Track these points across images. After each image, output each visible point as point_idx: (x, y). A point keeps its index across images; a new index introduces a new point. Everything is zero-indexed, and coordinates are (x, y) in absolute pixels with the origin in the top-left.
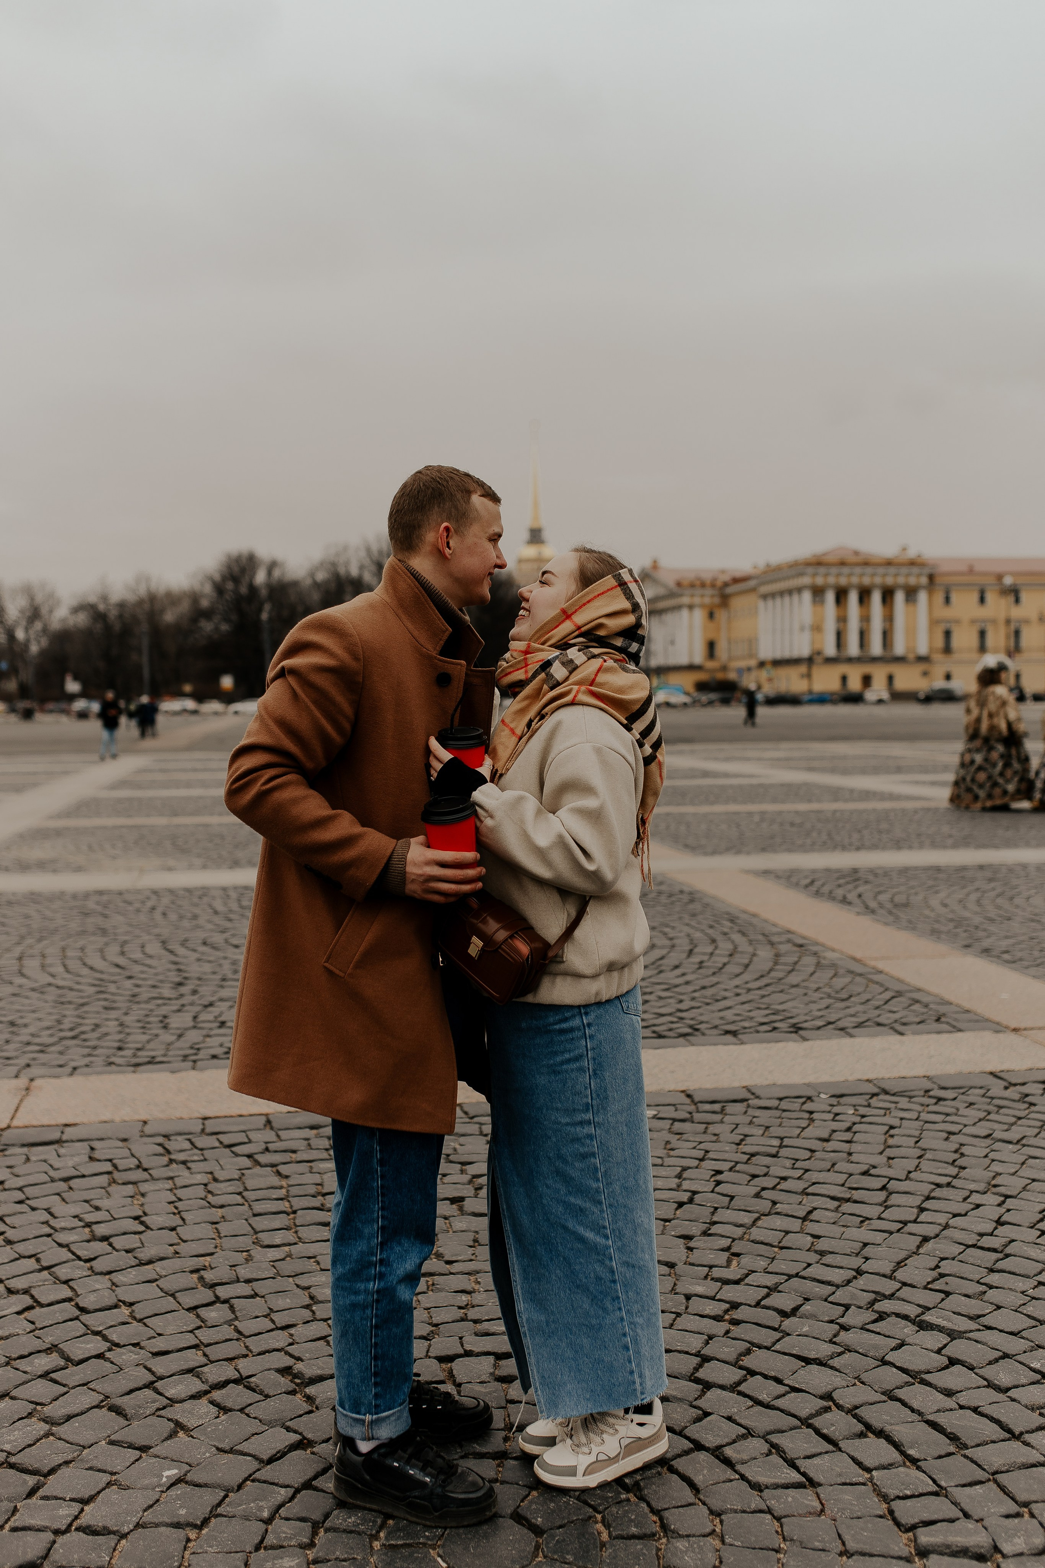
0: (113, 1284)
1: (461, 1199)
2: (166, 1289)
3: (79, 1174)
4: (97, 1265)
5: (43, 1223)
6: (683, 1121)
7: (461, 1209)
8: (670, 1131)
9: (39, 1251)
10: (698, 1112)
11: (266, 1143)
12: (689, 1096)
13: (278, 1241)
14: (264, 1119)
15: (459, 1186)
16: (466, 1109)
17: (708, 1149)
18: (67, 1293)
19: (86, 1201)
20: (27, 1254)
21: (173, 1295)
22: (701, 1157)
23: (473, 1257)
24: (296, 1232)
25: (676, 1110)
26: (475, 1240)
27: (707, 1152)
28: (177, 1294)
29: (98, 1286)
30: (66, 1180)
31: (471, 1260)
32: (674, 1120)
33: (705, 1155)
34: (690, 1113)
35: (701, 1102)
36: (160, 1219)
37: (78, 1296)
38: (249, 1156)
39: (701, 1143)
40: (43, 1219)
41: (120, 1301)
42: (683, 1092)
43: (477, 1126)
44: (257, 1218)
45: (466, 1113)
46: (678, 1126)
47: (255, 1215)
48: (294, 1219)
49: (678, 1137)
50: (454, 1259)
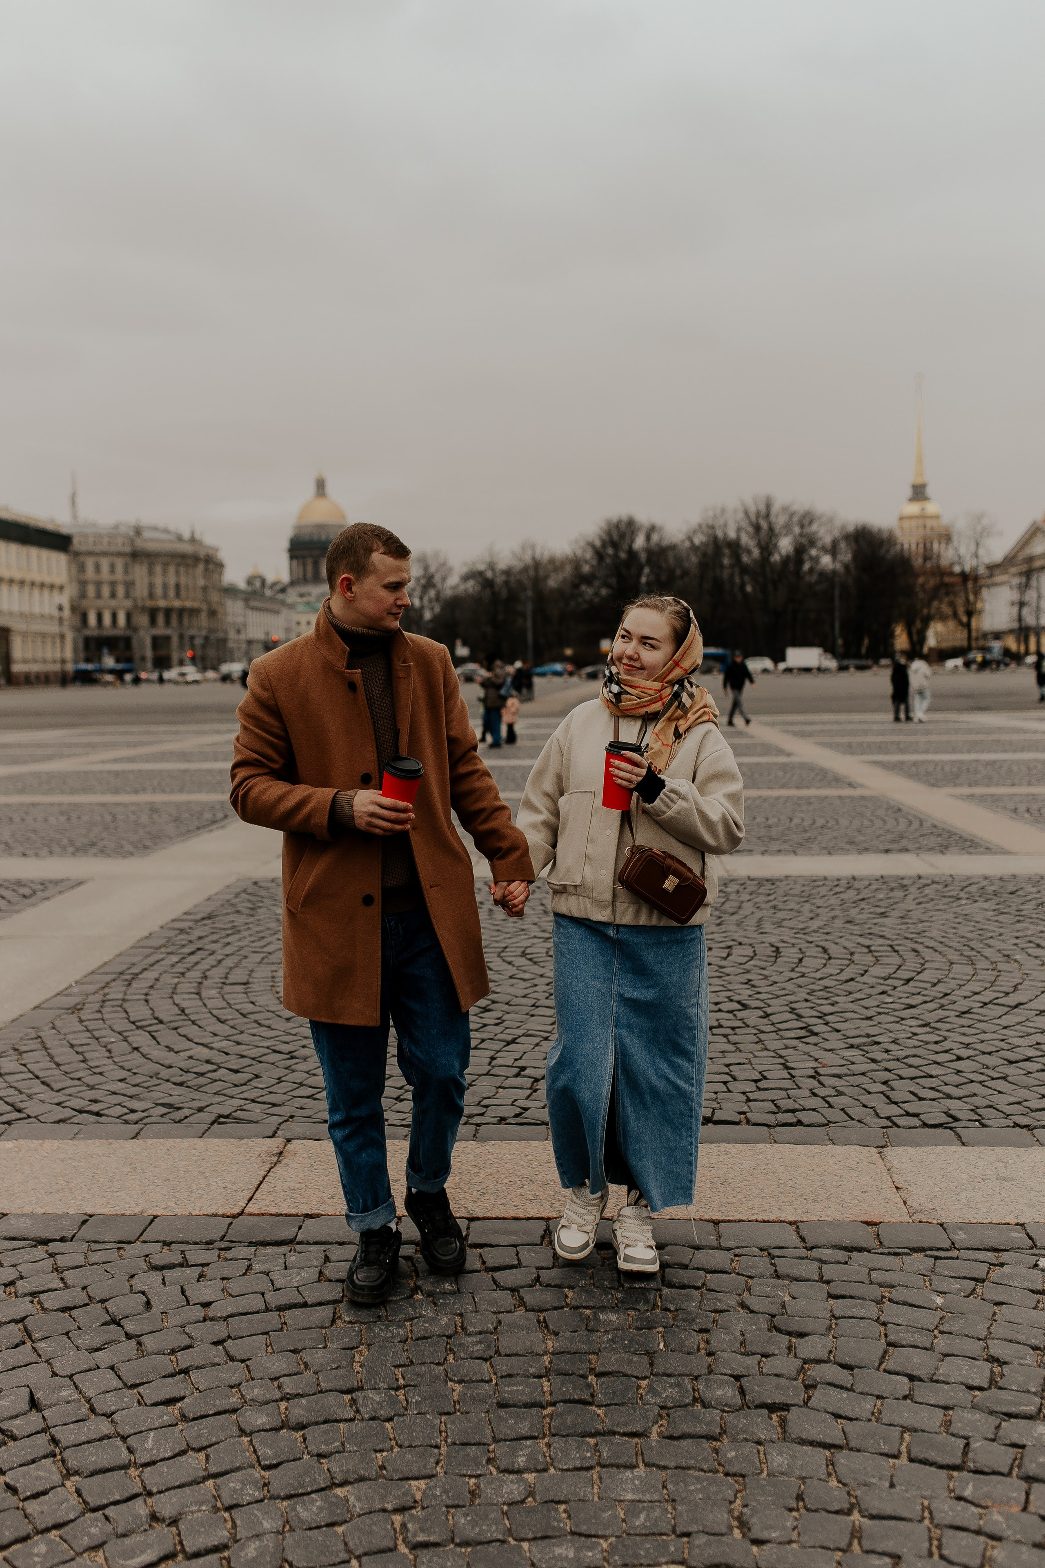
0: (288, 1522)
1: (785, 1407)
2: (351, 1545)
3: (300, 1300)
4: (280, 1480)
5: (232, 1387)
7: (783, 1423)
9: (214, 1440)
11: (537, 1268)
13: (521, 1461)
14: (542, 1225)
15: (782, 1381)
16: (804, 1233)
18: (222, 1535)
19: (295, 1351)
20: (195, 1446)
21: (358, 1558)
23: (794, 1536)
24: (549, 1445)
26: (800, 1497)
28: (364, 1559)
29: (267, 1525)
30: (280, 1309)
31: (790, 1542)
36: (377, 1398)
37: (237, 1541)
38: (514, 1290)
40: (234, 1380)
41: (287, 1561)
43: (817, 1264)
44: (502, 1412)
45: (803, 1239)
47: (502, 1405)
48: (551, 1416)
50: (765, 1535)
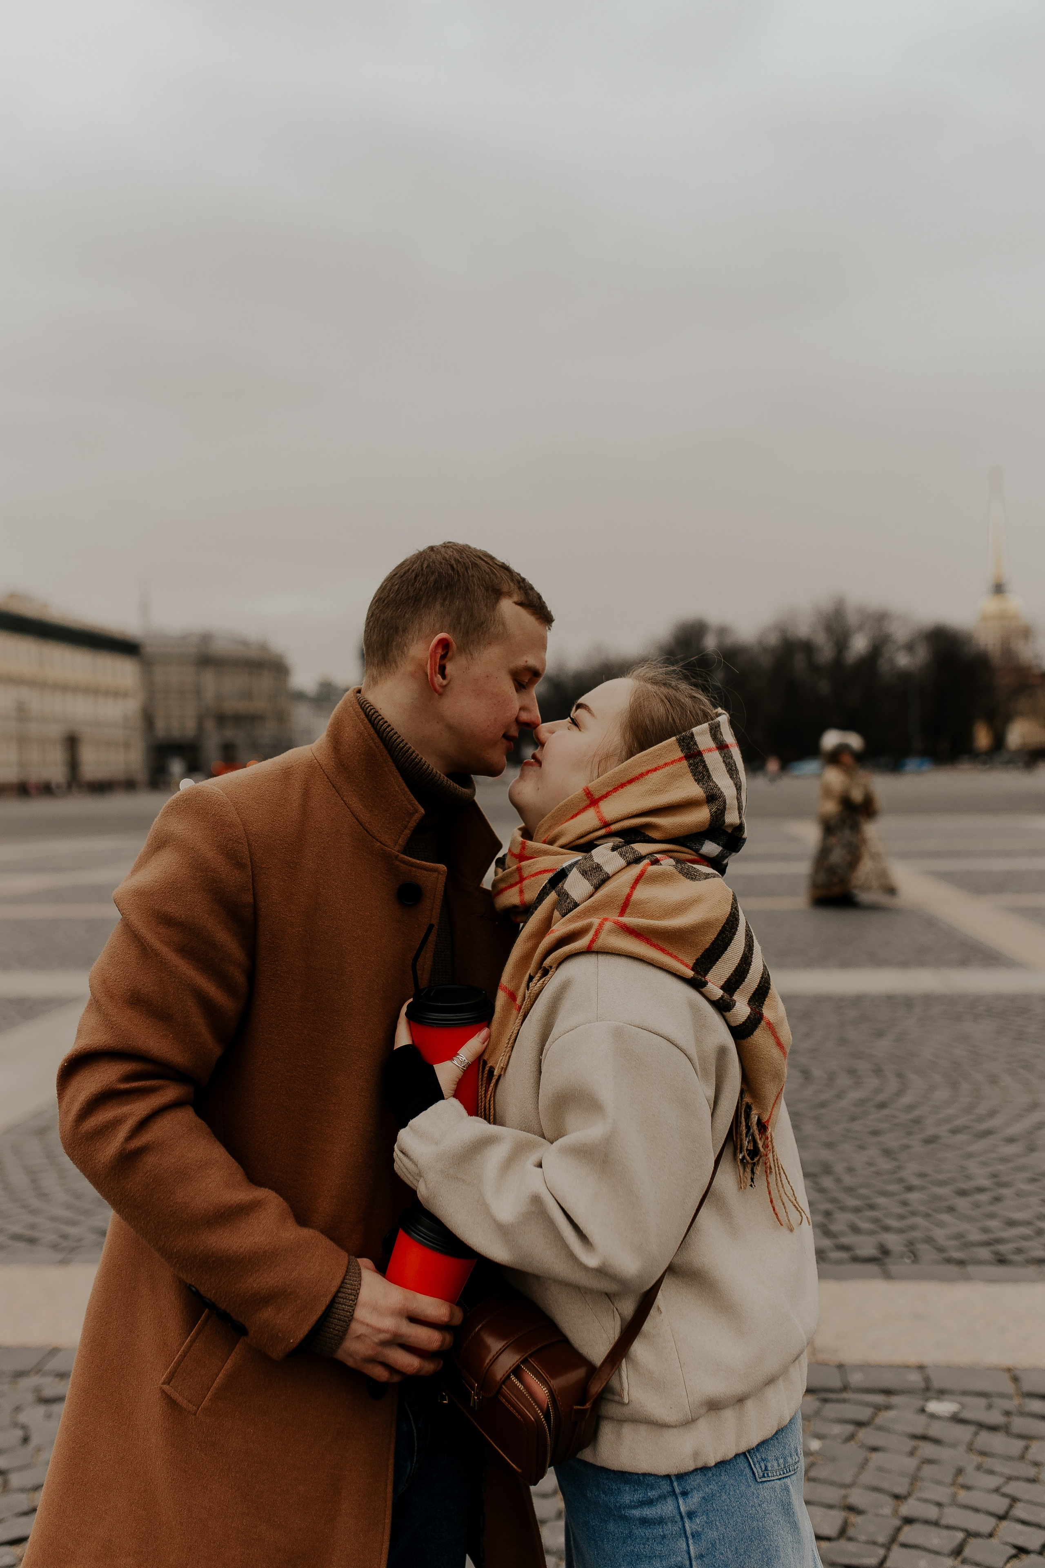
6: (993, 1428)
8: (970, 1448)
10: (1023, 1414)
12: (1015, 1379)
17: (1018, 1494)
22: (1001, 1510)
25: (990, 1407)
27: (1014, 1500)
32: (981, 1426)
33: (1011, 1506)
34: (1008, 1413)
35: (1031, 1395)
39: (1010, 1479)
42: (1009, 1370)
46: (985, 1439)
49: (979, 1459)
